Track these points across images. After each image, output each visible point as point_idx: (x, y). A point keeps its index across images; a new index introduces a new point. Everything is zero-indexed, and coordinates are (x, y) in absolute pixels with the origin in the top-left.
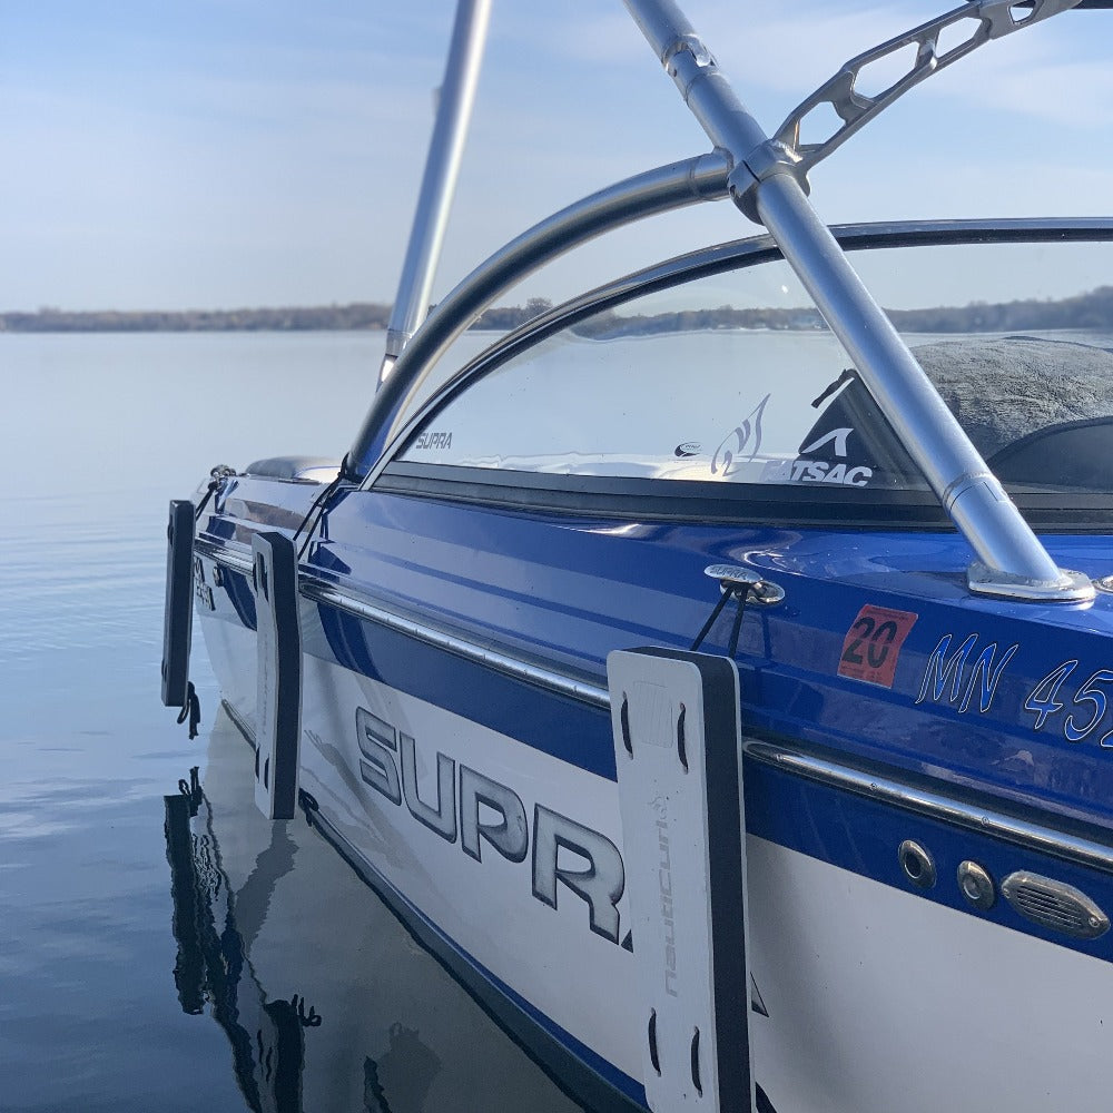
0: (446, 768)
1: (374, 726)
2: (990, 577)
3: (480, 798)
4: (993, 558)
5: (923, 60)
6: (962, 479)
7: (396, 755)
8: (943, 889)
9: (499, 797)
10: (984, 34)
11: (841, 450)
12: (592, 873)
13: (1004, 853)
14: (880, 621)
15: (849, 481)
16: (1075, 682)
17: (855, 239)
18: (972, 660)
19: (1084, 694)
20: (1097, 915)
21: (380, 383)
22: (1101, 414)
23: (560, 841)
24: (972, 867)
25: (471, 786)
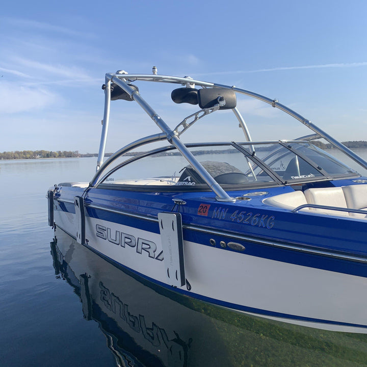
0: (118, 233)
1: (100, 227)
2: (220, 198)
3: (125, 237)
4: (220, 196)
5: (196, 119)
6: (213, 184)
7: (106, 232)
8: (218, 246)
9: (130, 237)
10: (205, 114)
11: (189, 180)
12: (150, 248)
13: (228, 240)
14: (204, 206)
15: (192, 184)
16: (238, 214)
17: (188, 146)
18: (221, 211)
19: (240, 215)
20: (244, 247)
21: (97, 170)
22: (226, 173)
23: (143, 243)
24: (222, 242)
25: (123, 236)
